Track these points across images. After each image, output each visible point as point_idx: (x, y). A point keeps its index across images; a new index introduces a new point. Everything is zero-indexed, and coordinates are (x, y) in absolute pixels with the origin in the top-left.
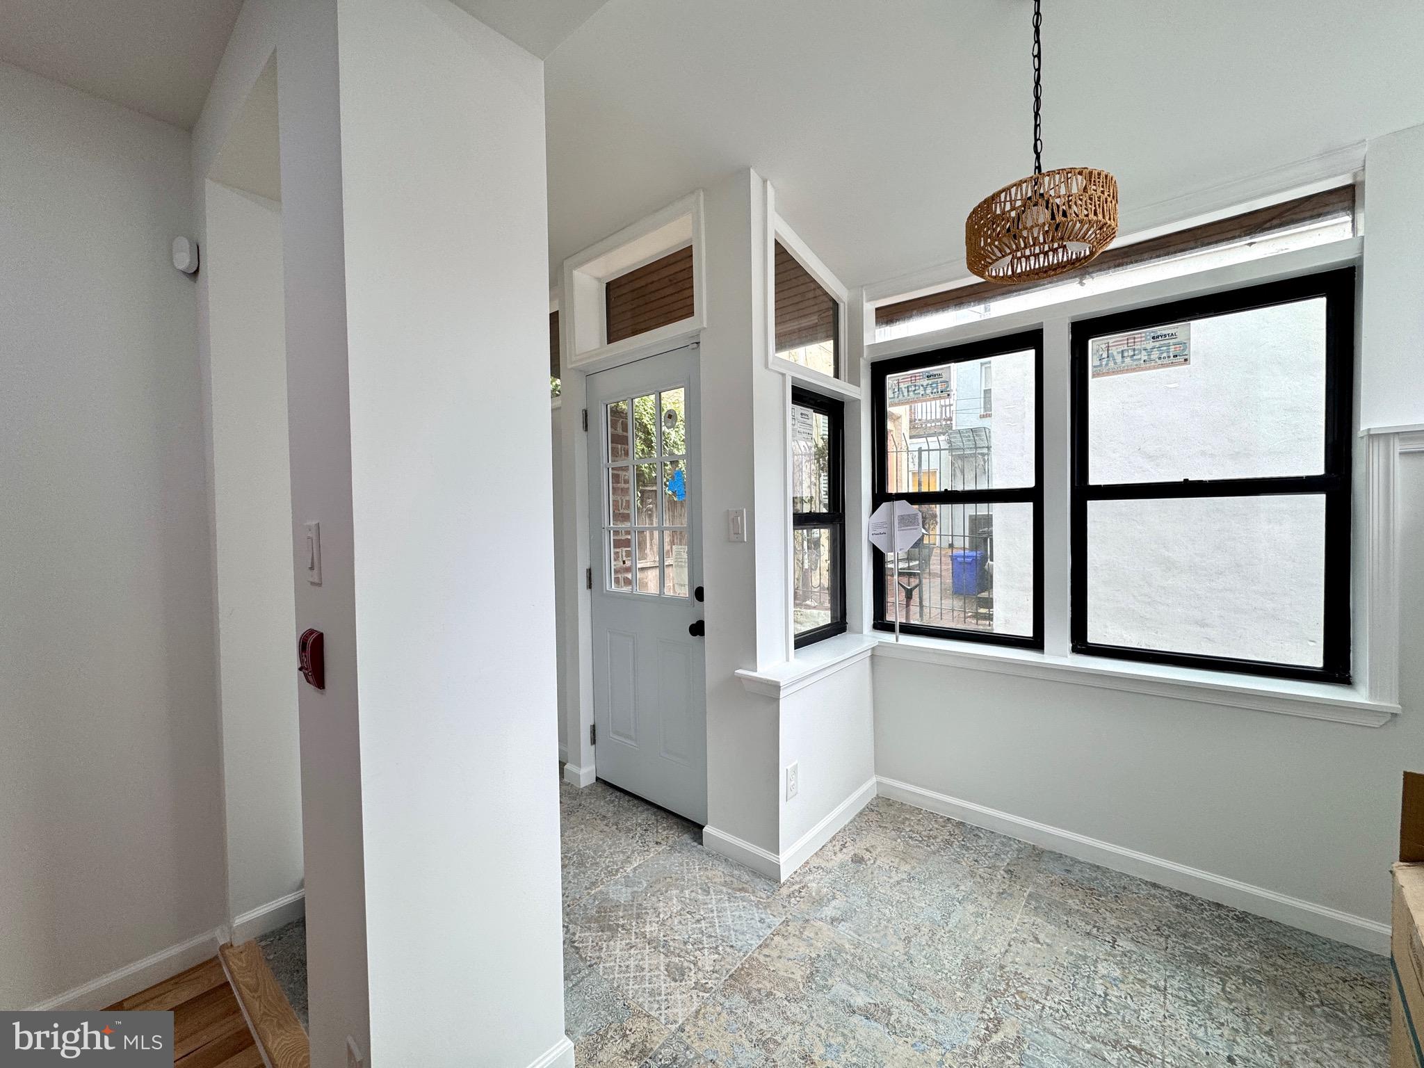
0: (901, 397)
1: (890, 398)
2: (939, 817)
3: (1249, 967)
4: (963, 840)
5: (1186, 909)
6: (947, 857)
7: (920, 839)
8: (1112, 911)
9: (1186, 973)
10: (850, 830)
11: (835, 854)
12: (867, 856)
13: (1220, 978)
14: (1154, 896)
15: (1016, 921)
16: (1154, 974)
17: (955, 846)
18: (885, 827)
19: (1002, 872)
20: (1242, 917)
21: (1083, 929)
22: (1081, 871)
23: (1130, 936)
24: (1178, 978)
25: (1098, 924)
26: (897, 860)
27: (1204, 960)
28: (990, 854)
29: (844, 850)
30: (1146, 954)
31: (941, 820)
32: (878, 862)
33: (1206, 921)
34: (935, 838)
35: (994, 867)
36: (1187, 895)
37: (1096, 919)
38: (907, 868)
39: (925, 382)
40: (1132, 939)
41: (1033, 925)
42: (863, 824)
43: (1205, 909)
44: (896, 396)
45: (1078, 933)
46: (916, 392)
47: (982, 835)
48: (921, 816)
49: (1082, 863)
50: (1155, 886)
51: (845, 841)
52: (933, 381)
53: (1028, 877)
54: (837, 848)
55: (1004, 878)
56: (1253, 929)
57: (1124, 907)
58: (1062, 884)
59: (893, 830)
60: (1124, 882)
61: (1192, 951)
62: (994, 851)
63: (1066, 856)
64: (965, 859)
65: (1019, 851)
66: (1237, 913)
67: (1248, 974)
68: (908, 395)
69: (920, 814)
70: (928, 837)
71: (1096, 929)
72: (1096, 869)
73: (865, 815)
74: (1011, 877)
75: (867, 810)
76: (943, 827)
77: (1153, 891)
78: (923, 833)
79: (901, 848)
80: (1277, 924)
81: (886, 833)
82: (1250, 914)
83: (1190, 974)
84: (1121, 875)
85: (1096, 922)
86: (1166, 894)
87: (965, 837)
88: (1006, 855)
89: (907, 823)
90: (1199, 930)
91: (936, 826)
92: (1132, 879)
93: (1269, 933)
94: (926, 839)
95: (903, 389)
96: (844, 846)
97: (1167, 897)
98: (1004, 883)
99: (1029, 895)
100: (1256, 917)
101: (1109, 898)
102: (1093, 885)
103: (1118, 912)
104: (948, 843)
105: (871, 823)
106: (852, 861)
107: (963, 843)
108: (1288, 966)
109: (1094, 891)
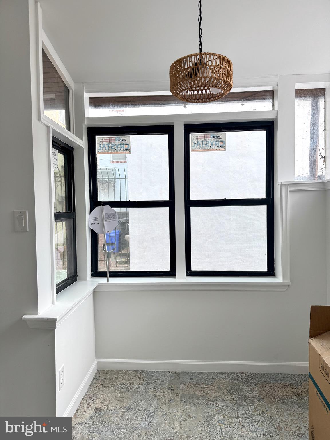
0: (104, 149)
1: (98, 149)
2: (132, 372)
3: (258, 394)
4: (146, 380)
5: (234, 379)
6: (142, 392)
7: (127, 387)
8: (212, 391)
9: (242, 406)
10: (89, 395)
11: (85, 412)
12: (103, 406)
13: (252, 403)
14: (223, 378)
15: (180, 411)
16: (233, 412)
17: (143, 385)
18: (107, 386)
19: (167, 390)
20: (251, 375)
21: (205, 403)
22: (196, 377)
23: (221, 399)
24: (240, 410)
25: (209, 399)
26: (119, 402)
27: (245, 398)
28: (159, 383)
29: (90, 408)
30: (228, 405)
31: (133, 373)
32: (110, 408)
33: (241, 381)
34: (133, 383)
35: (163, 389)
36: (233, 373)
37: (208, 397)
38: (124, 405)
39: (117, 143)
40: (222, 400)
41: (187, 410)
42: (95, 389)
43: (239, 377)
44: (102, 148)
45: (203, 406)
46: (112, 148)
47: (153, 374)
48: (123, 374)
49: (195, 373)
50: (222, 373)
51: (88, 402)
52: (121, 143)
53: (178, 388)
54: (85, 408)
55: (169, 392)
56: (255, 379)
57: (215, 387)
58: (191, 386)
59: (112, 387)
60: (212, 376)
61: (241, 396)
62: (160, 380)
63: (189, 372)
64: (150, 389)
65: (171, 376)
66: (249, 374)
67: (259, 397)
68: (108, 149)
69: (122, 373)
70: (129, 384)
71: (209, 401)
72: (201, 374)
73: (95, 383)
74: (171, 391)
75: (95, 380)
76: (135, 376)
77: (222, 376)
78: (127, 383)
79: (119, 395)
80: (260, 373)
81: (109, 390)
82: (252, 373)
83: (244, 406)
84: (210, 373)
85: (208, 398)
86: (226, 375)
87: (146, 378)
88: (166, 381)
89: (118, 380)
90: (240, 386)
91: (132, 377)
92: (214, 373)
93: (259, 378)
94: (129, 386)
95: (105, 145)
96: (88, 405)
97: (227, 377)
98: (169, 395)
99: (181, 397)
100: (254, 374)
101: (209, 385)
102: (202, 381)
103: (214, 390)
104: (140, 384)
105: (99, 387)
106: (96, 412)
107: (146, 381)
108: (268, 389)
109: (204, 384)
